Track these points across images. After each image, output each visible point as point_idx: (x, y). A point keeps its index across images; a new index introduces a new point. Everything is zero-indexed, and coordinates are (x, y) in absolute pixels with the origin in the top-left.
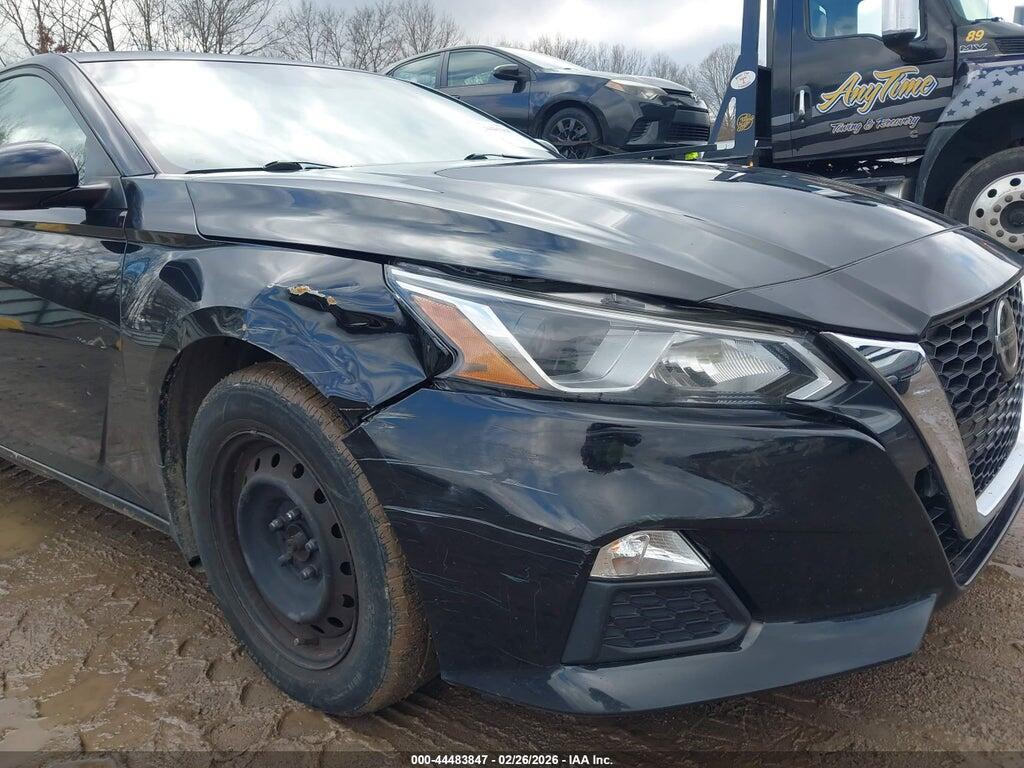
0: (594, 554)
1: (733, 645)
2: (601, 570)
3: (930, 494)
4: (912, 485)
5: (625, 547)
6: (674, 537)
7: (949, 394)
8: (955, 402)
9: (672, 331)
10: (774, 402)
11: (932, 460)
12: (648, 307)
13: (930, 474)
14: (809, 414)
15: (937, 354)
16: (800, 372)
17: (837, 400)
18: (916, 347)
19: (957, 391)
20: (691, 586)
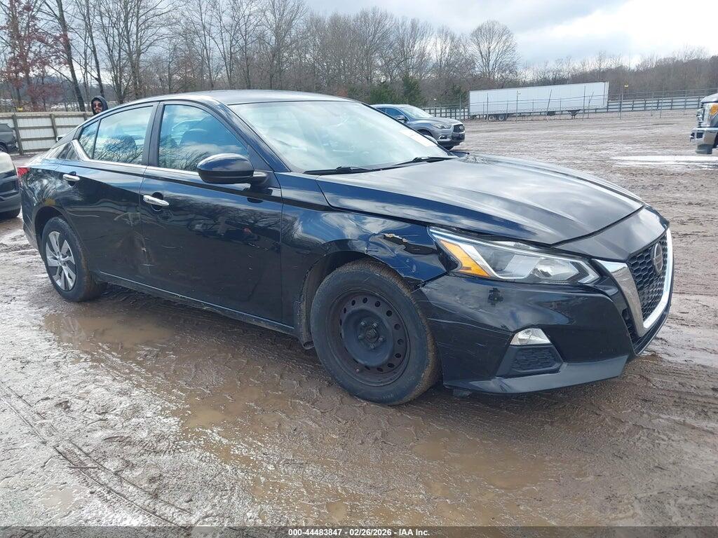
0: (513, 336)
1: (556, 371)
2: (515, 342)
3: (627, 319)
4: (621, 315)
5: (521, 335)
6: (540, 330)
7: (635, 281)
8: (637, 284)
9: (539, 257)
10: (574, 283)
11: (628, 306)
12: (531, 248)
13: (627, 312)
14: (586, 288)
15: (631, 266)
16: (583, 273)
17: (596, 284)
18: (625, 265)
19: (638, 280)
20: (544, 348)
